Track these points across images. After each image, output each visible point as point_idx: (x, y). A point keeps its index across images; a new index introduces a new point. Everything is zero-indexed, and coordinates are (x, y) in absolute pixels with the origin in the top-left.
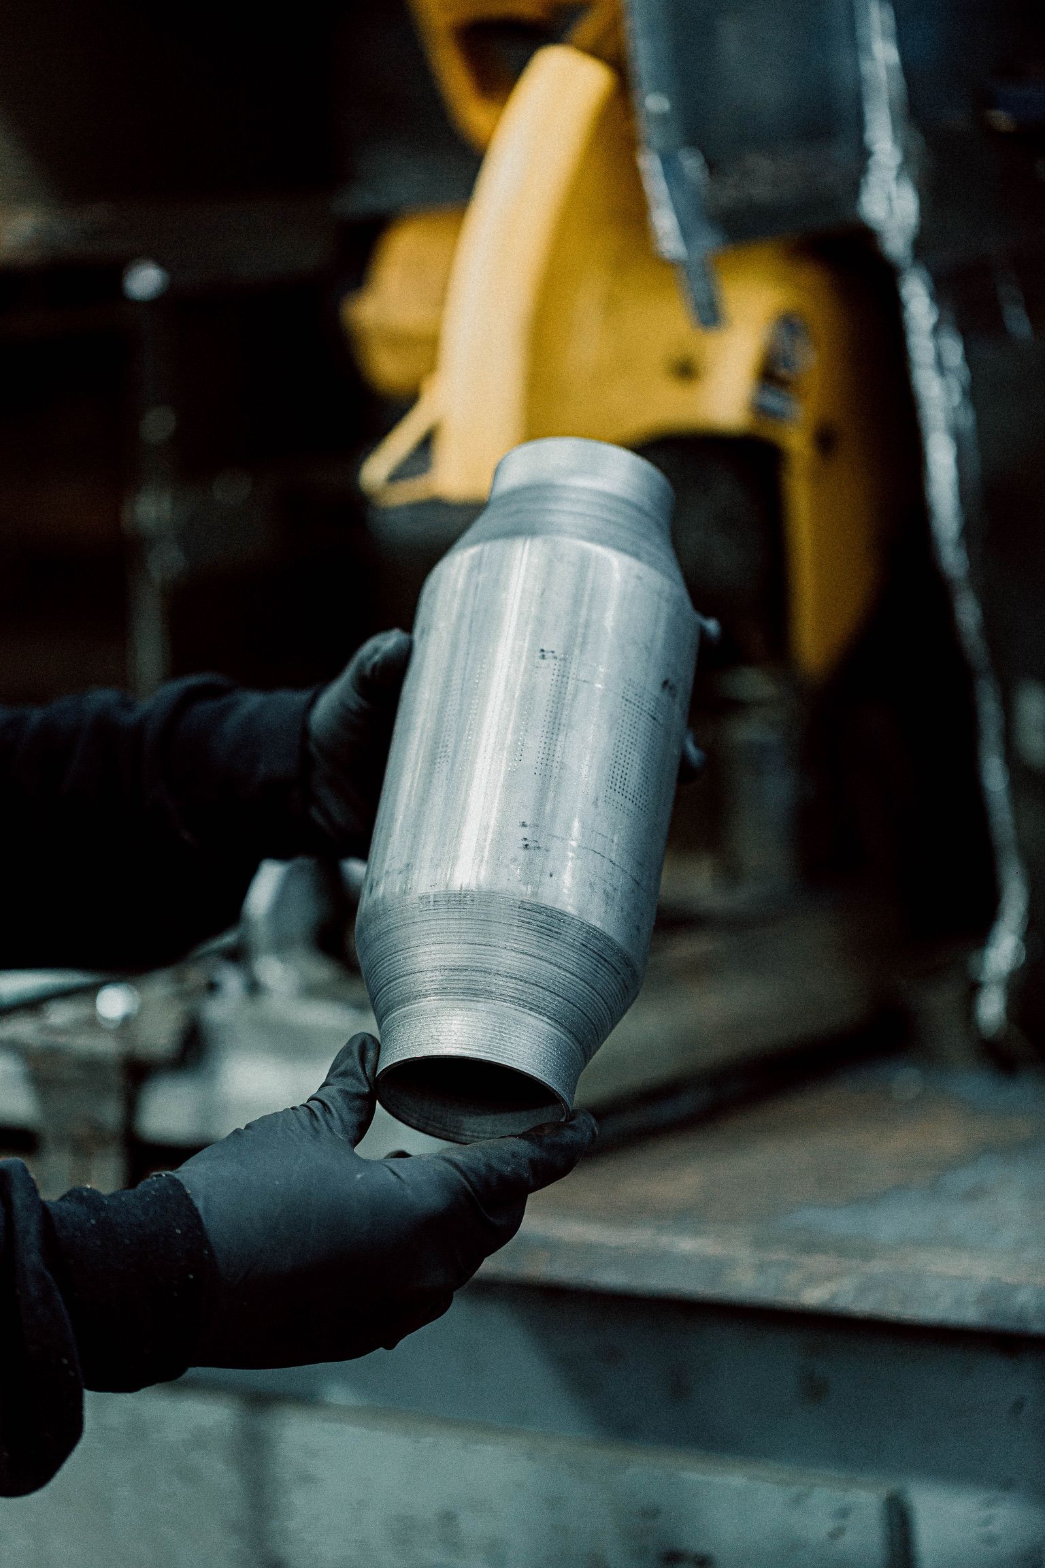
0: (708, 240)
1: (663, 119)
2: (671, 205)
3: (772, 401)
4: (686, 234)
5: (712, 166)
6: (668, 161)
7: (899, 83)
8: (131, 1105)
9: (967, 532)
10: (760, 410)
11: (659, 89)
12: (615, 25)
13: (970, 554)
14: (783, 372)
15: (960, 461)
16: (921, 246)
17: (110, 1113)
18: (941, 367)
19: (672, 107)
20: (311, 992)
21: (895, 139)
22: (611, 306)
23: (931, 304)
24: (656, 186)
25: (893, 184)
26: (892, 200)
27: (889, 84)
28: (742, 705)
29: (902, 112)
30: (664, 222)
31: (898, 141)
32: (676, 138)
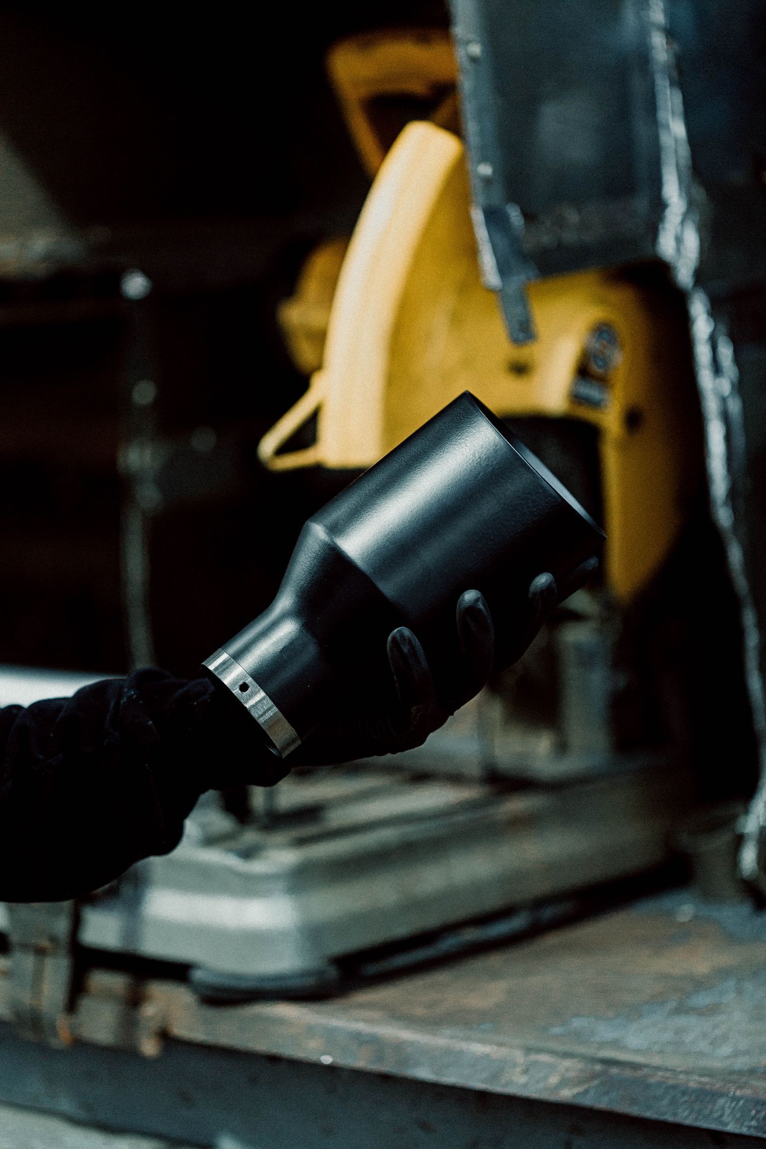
0: (524, 275)
1: (487, 181)
2: (491, 247)
3: (591, 391)
4: (503, 269)
5: (529, 217)
6: (492, 213)
7: (684, 151)
8: (77, 923)
9: (733, 494)
10: (576, 398)
11: (484, 159)
13: (735, 510)
14: (595, 368)
15: (728, 438)
16: (699, 276)
17: (62, 926)
18: (717, 368)
19: (494, 172)
21: (680, 196)
22: (456, 320)
23: (708, 318)
24: (482, 233)
25: (679, 228)
26: (679, 240)
27: (676, 151)
28: (576, 617)
29: (687, 173)
30: (488, 260)
31: (684, 195)
32: (497, 196)
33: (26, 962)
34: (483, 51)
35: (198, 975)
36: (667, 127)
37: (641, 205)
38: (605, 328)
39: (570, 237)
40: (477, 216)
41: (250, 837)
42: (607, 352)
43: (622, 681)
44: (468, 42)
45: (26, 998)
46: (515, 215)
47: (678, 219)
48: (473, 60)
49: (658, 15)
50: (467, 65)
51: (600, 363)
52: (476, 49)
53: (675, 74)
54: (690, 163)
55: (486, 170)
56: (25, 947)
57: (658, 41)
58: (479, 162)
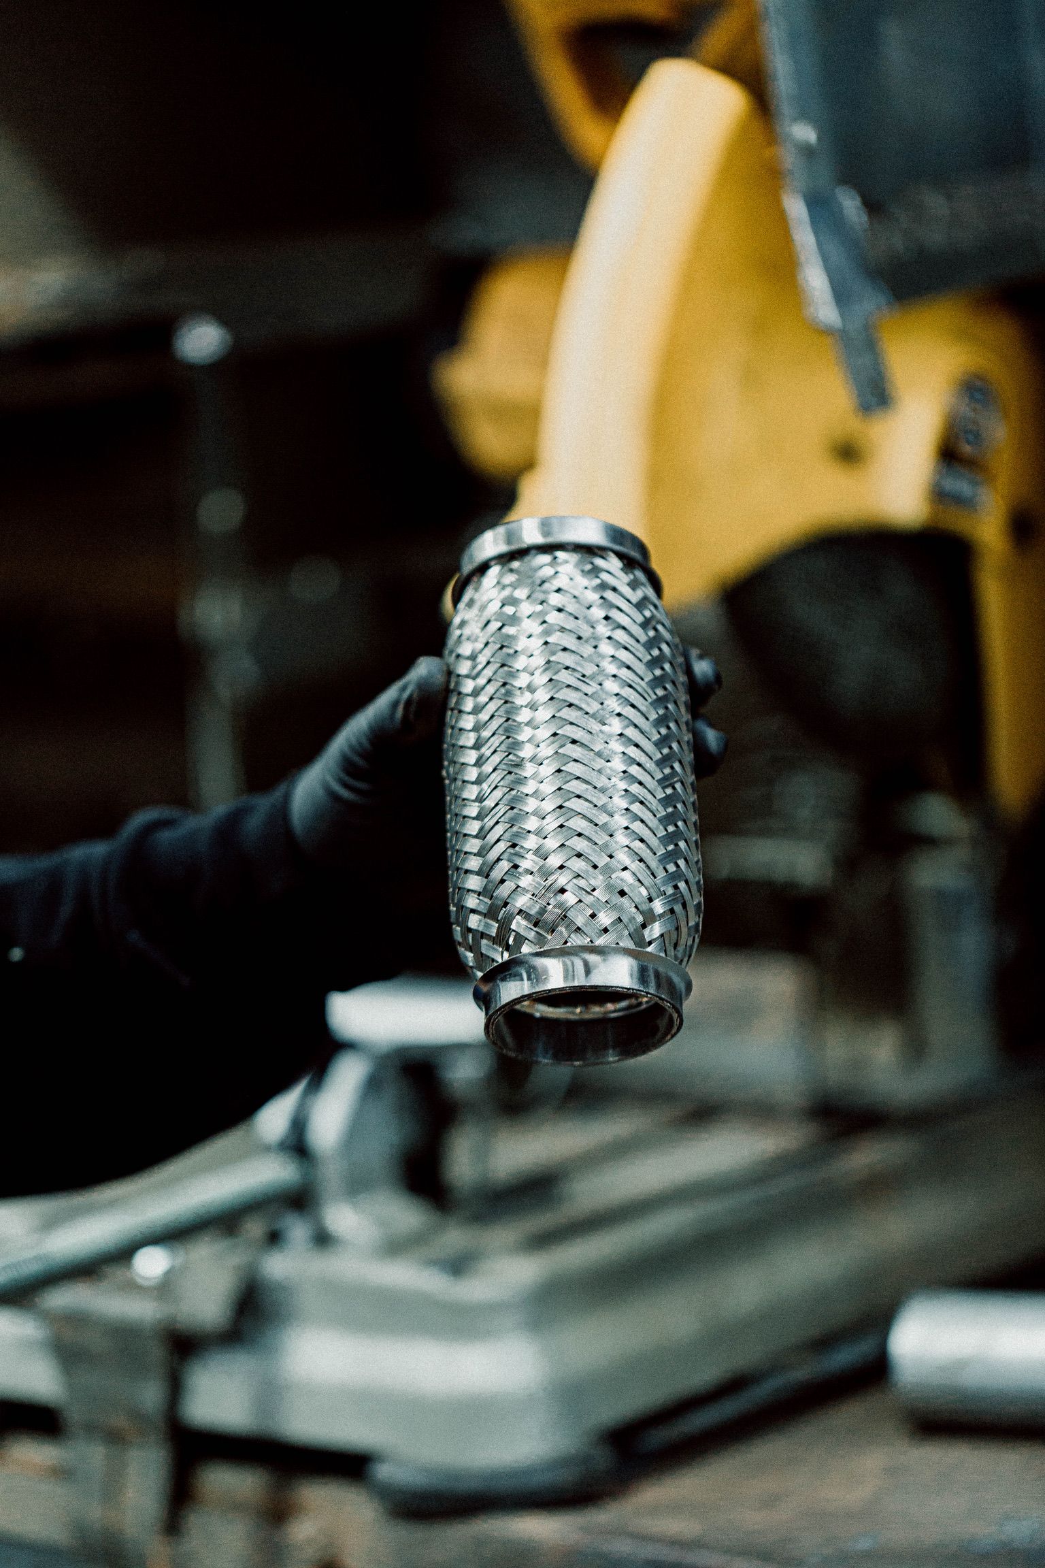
0: (871, 302)
1: (807, 151)
2: (820, 259)
3: (960, 485)
4: (841, 296)
5: (872, 206)
6: (818, 204)
8: (176, 1387)
10: (939, 496)
11: (803, 115)
12: (751, 31)
14: (967, 449)
17: (151, 1395)
19: (819, 137)
20: (395, 1247)
22: (750, 378)
24: (805, 238)
28: (928, 842)
30: (815, 280)
32: (824, 174)
33: (94, 1455)
35: (384, 1472)
38: (978, 384)
39: (935, 237)
40: (796, 208)
41: (455, 1237)
42: (982, 420)
45: (95, 1513)
46: (850, 205)
51: (972, 439)
55: (805, 133)
56: (93, 1430)
58: (795, 120)
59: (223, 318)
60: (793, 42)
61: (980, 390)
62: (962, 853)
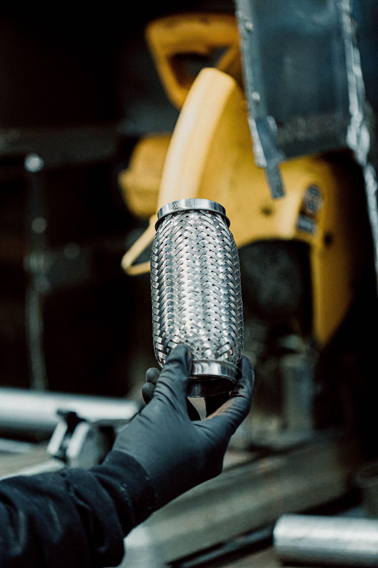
0: (278, 158)
1: (257, 103)
2: (260, 141)
3: (306, 224)
4: (267, 155)
5: (279, 124)
6: (260, 122)
7: (361, 85)
10: (299, 228)
11: (255, 90)
14: (309, 211)
16: (370, 157)
19: (261, 98)
21: (359, 110)
22: (233, 183)
23: (374, 182)
24: (255, 134)
25: (359, 130)
26: (359, 137)
27: (357, 85)
28: (292, 352)
29: (362, 97)
30: (258, 149)
31: (361, 110)
32: (263, 111)
34: (254, 27)
36: (352, 71)
37: (338, 116)
38: (314, 188)
39: (301, 135)
40: (252, 123)
42: (315, 201)
43: (319, 389)
44: (246, 21)
46: (271, 122)
47: (359, 124)
48: (248, 31)
49: (346, 6)
50: (245, 34)
51: (311, 207)
52: (250, 26)
53: (356, 40)
54: (364, 92)
55: (256, 96)
57: (346, 20)
58: (253, 92)
59: (41, 156)
60: (253, 64)
61: (314, 189)
62: (302, 356)
